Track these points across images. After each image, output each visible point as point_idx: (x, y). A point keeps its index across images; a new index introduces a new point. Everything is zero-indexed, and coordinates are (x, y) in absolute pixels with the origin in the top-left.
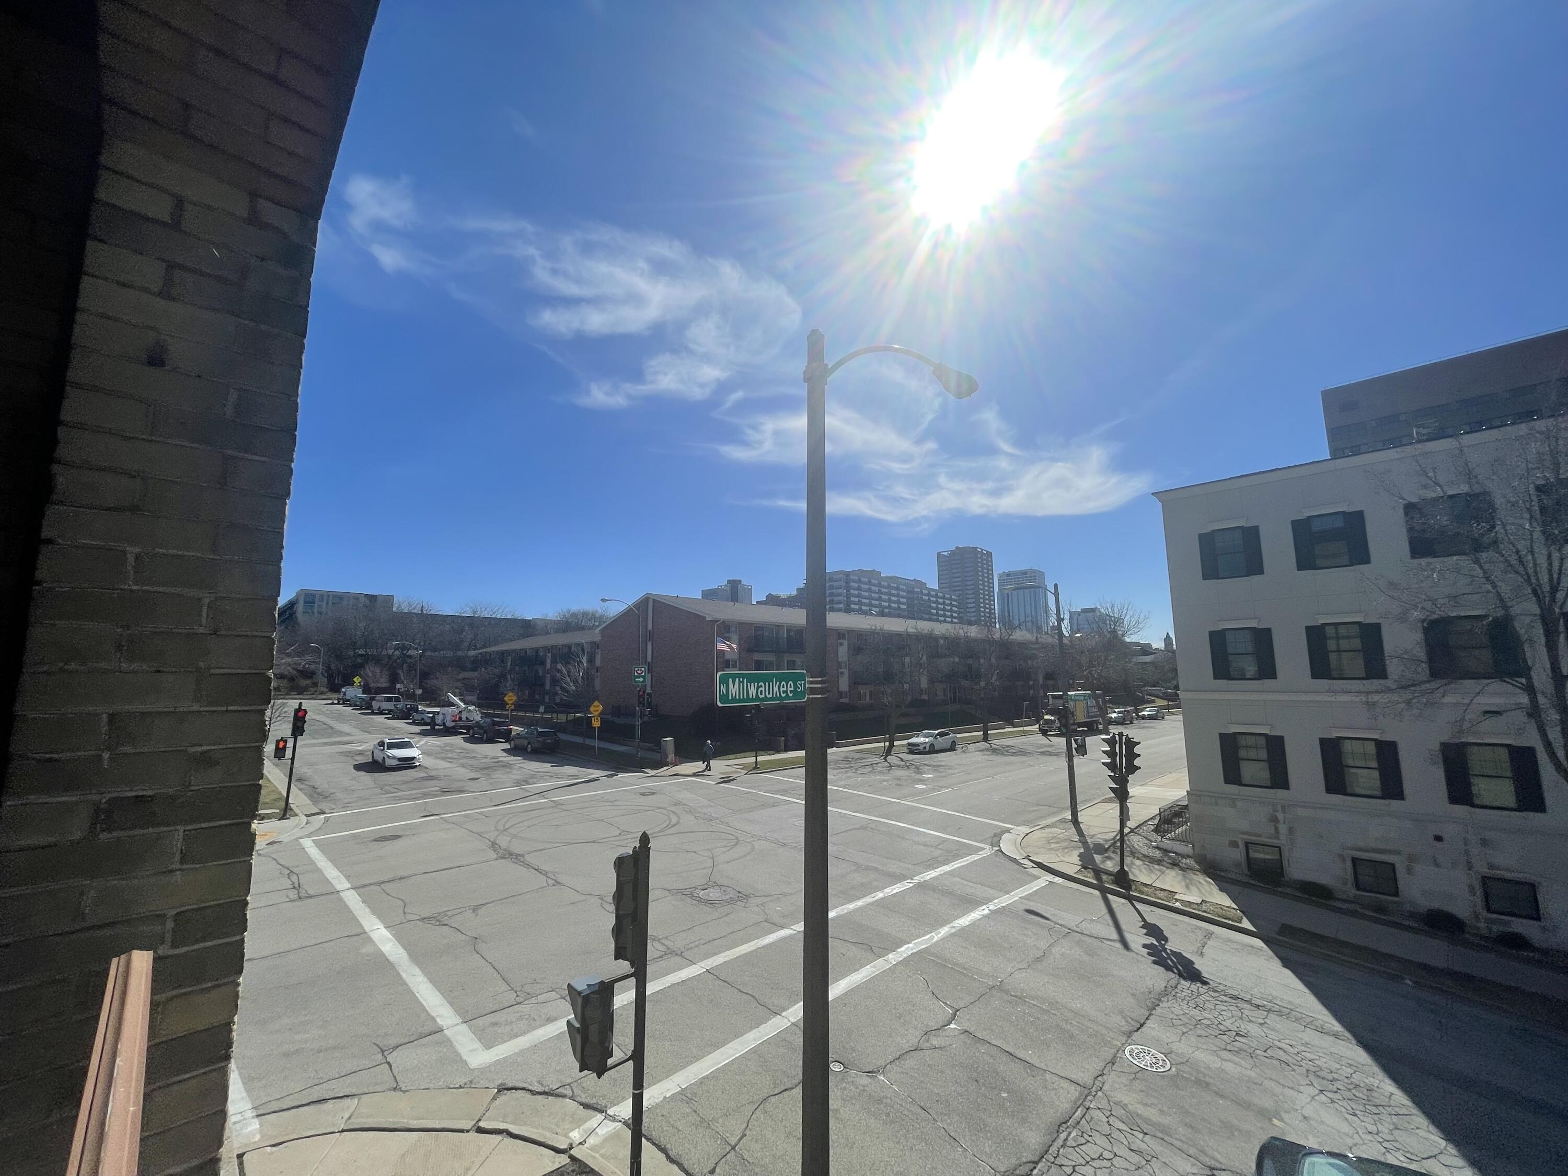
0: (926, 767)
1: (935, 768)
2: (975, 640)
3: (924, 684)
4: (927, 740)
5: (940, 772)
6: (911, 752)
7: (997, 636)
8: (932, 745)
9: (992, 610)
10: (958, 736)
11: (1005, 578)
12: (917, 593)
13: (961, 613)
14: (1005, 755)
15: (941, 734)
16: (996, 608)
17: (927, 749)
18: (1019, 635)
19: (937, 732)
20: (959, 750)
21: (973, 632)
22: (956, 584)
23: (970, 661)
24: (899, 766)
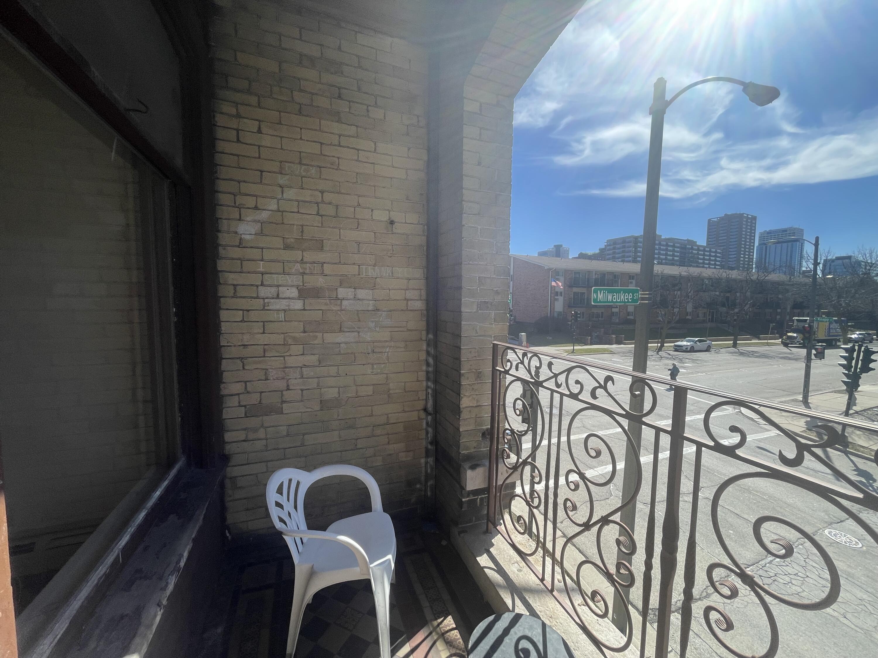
0: (687, 360)
1: (694, 361)
2: (735, 280)
3: (690, 308)
4: (689, 344)
5: (698, 364)
6: (676, 350)
7: (754, 277)
8: (692, 347)
9: (751, 260)
10: (713, 343)
11: (766, 235)
12: (689, 249)
13: (723, 262)
14: (751, 357)
15: (700, 341)
16: (755, 257)
17: (689, 349)
18: (774, 277)
19: (697, 339)
20: (713, 352)
21: (734, 274)
22: (721, 241)
23: (728, 295)
24: (667, 358)
